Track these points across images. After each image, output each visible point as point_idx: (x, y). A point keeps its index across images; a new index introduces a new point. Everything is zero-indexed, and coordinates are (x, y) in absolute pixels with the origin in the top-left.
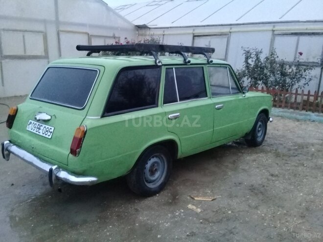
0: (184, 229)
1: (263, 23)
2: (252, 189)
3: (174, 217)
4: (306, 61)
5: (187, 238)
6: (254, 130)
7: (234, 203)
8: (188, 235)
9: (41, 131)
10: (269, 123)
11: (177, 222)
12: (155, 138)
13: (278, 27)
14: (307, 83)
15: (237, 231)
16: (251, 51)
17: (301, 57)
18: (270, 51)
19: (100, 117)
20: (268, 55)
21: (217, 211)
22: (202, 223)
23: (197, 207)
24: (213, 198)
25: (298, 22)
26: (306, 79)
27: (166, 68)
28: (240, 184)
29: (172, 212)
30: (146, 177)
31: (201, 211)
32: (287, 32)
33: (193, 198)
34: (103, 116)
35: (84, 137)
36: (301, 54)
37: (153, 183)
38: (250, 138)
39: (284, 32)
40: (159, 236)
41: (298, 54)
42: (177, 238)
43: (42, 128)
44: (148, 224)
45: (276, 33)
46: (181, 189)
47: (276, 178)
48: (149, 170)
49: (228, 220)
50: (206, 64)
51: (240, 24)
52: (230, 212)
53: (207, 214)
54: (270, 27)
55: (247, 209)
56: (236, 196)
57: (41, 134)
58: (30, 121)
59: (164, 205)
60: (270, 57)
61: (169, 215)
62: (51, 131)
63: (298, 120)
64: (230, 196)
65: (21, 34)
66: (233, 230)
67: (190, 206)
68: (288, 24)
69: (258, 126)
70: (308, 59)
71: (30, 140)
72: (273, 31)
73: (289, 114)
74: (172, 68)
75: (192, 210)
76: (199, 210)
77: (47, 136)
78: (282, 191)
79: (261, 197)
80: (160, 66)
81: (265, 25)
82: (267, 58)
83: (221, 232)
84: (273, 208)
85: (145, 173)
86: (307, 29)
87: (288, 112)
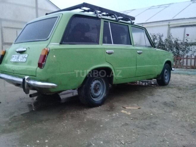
0: (120, 122)
1: (162, 21)
2: (165, 104)
3: (112, 116)
4: (191, 42)
5: (122, 126)
6: (162, 74)
7: (154, 110)
8: (123, 125)
9: (19, 59)
10: (172, 71)
11: (114, 119)
12: (98, 64)
13: (172, 23)
14: (193, 54)
15: (158, 123)
16: (156, 35)
17: (188, 37)
18: (168, 35)
19: (59, 44)
20: (167, 38)
21: (142, 114)
22: (132, 119)
23: (128, 112)
24: (139, 107)
25: (184, 19)
26: (192, 51)
27: (104, 21)
28: (157, 101)
29: (111, 114)
30: (92, 92)
31: (131, 114)
32: (177, 25)
33: (125, 108)
34: (61, 44)
35: (48, 55)
36: (188, 35)
37: (96, 98)
38: (160, 78)
39: (176, 25)
40: (101, 126)
41: (186, 36)
42: (115, 127)
43: (20, 57)
44: (93, 120)
45: (171, 26)
46: (116, 104)
47: (181, 99)
48: (94, 89)
49: (151, 118)
50: (130, 24)
51: (148, 23)
52: (152, 114)
53: (135, 116)
54: (167, 23)
55: (164, 113)
56: (155, 107)
57: (20, 61)
58: (13, 55)
59: (104, 111)
60: (168, 39)
61: (108, 116)
62: (26, 57)
63: (189, 75)
64: (151, 107)
65: (15, 30)
66: (156, 123)
67: (123, 111)
68: (178, 20)
69: (165, 72)
70: (192, 41)
71: (12, 67)
72: (169, 25)
73: (183, 71)
74: (108, 22)
75: (125, 113)
76: (129, 113)
77: (23, 61)
78: (187, 104)
79: (172, 107)
80: (100, 19)
81: (164, 22)
82: (167, 40)
83: (147, 124)
84: (182, 112)
85: (90, 90)
86: (190, 23)
87: (182, 70)
